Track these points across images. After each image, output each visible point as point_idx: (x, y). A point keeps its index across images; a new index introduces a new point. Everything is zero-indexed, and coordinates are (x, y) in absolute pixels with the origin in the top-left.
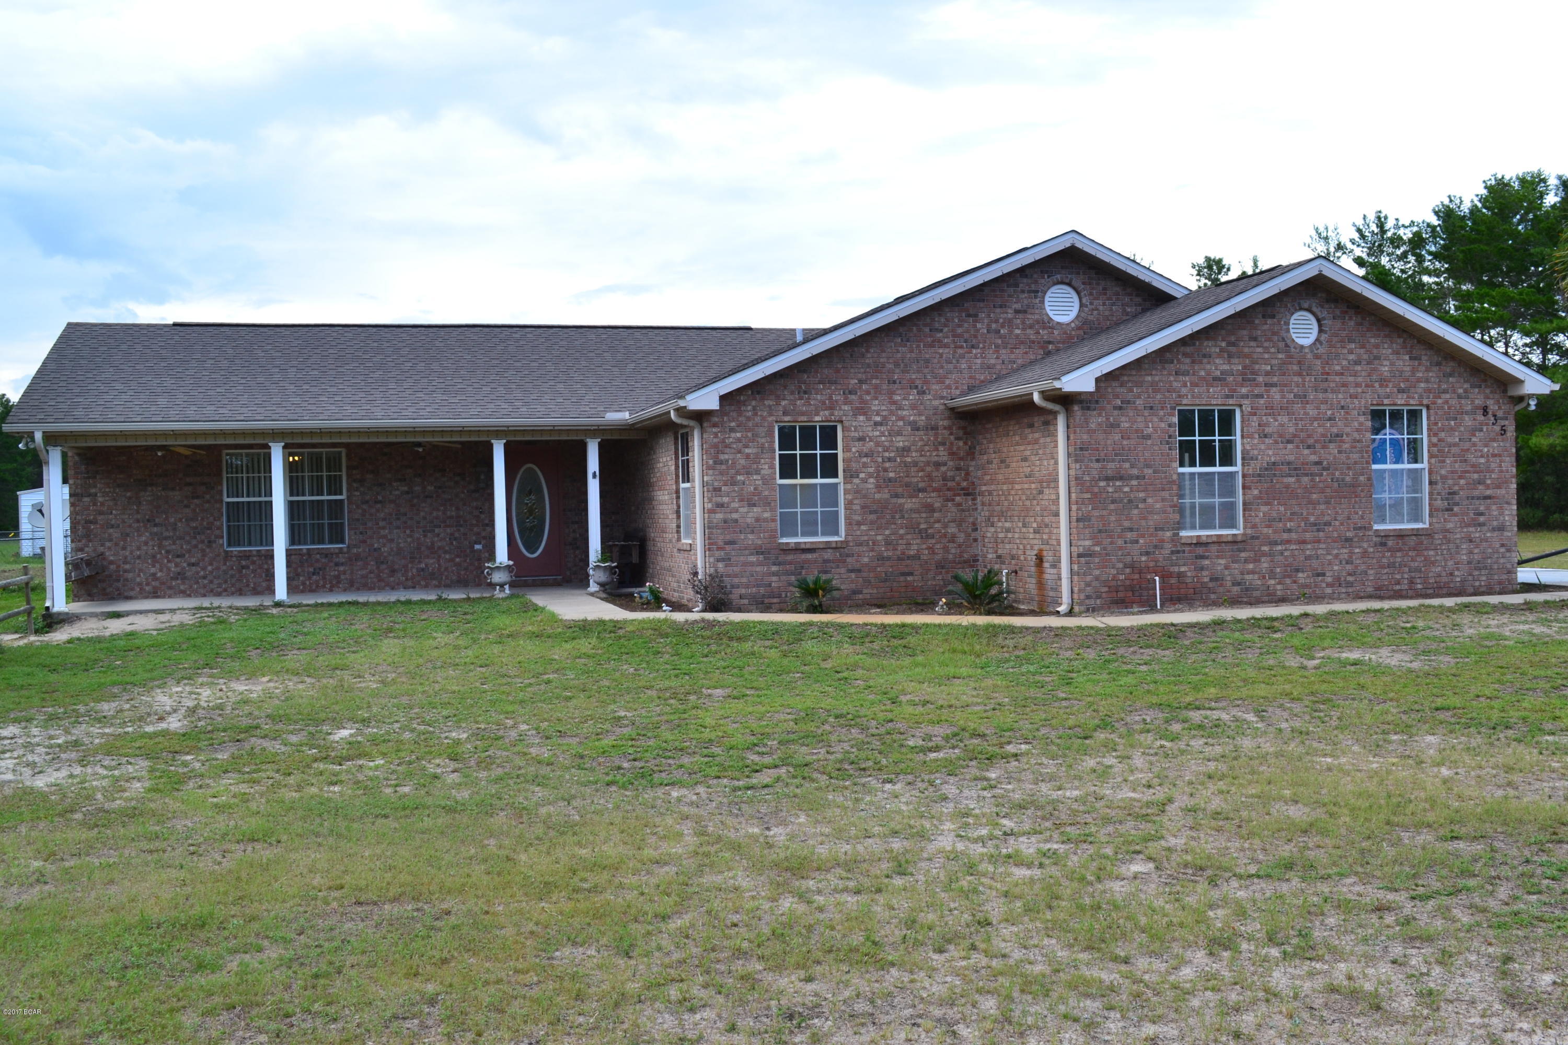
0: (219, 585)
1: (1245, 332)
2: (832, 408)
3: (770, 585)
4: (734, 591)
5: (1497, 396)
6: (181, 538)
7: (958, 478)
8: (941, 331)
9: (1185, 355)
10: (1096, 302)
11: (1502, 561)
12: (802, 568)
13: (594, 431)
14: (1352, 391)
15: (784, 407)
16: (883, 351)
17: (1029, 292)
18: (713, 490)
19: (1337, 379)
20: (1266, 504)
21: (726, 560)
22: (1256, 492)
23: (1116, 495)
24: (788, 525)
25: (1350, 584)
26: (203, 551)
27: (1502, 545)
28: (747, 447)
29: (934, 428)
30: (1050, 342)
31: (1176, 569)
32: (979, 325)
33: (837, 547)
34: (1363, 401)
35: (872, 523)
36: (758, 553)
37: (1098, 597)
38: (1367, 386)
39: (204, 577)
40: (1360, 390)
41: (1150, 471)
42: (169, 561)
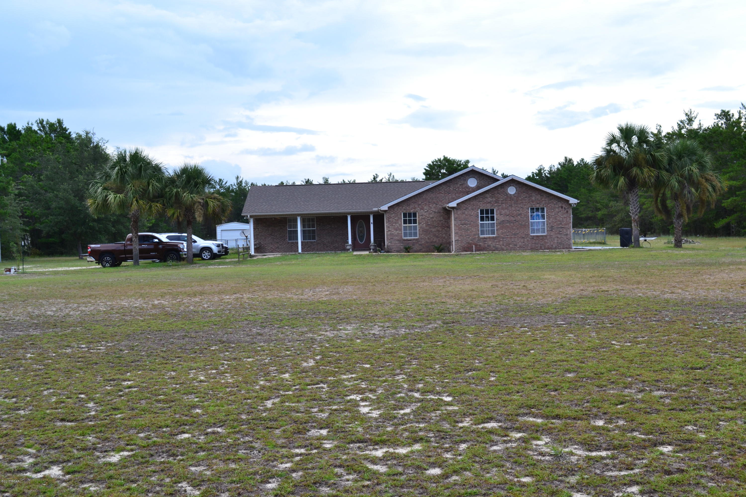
0: (287, 250)
2: (415, 209)
3: (401, 248)
5: (565, 204)
6: (278, 239)
8: (441, 190)
9: (481, 197)
10: (480, 181)
12: (407, 244)
13: (372, 213)
14: (525, 204)
15: (404, 208)
16: (427, 195)
17: (464, 180)
18: (388, 227)
19: (520, 201)
20: (502, 230)
21: (391, 242)
22: (500, 227)
23: (464, 228)
24: (405, 235)
25: (524, 247)
26: (283, 242)
28: (396, 217)
29: (439, 213)
31: (479, 243)
32: (451, 188)
33: (416, 240)
34: (528, 206)
35: (425, 234)
36: (398, 241)
37: (460, 249)
38: (529, 203)
39: (283, 248)
41: (473, 223)
42: (275, 244)
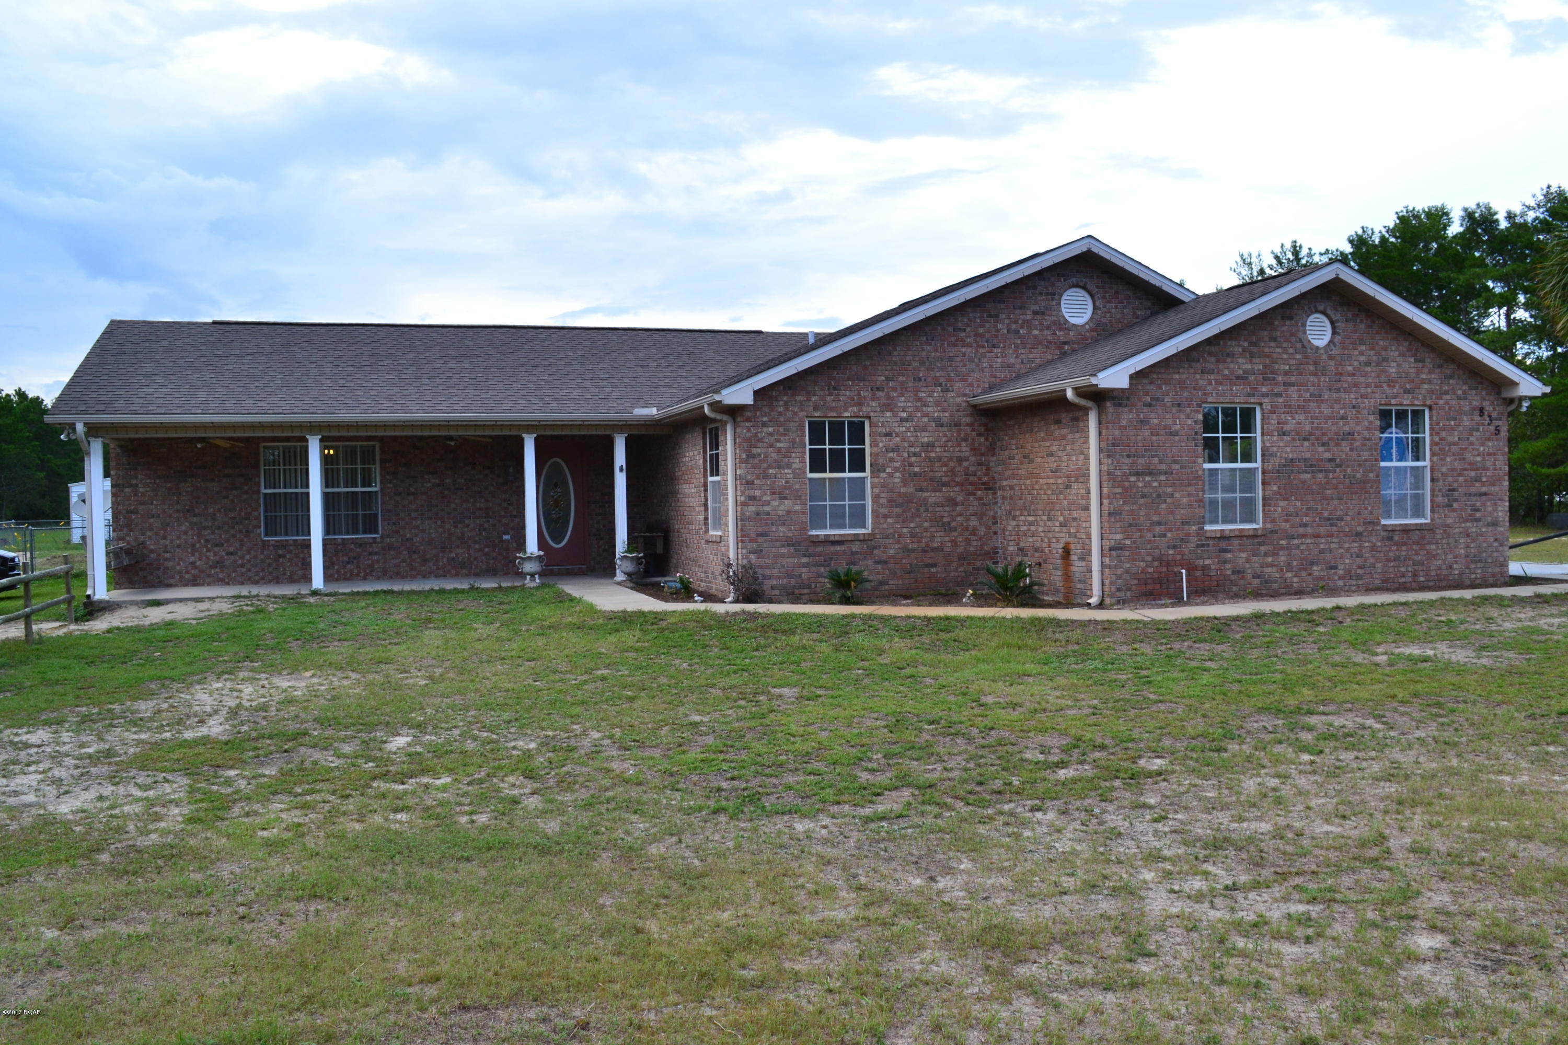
0: (257, 574)
1: (1265, 333)
2: (860, 404)
3: (800, 576)
4: (766, 582)
5: (1492, 398)
6: (219, 528)
7: (979, 473)
8: (964, 330)
9: (1210, 354)
10: (1108, 305)
11: (1495, 554)
12: (831, 559)
13: (620, 427)
14: (1363, 391)
15: (815, 402)
16: (909, 349)
17: (1047, 294)
18: (744, 483)
19: (1350, 379)
20: (1285, 499)
21: (758, 551)
22: (1275, 488)
23: (1146, 490)
24: (817, 518)
25: (1360, 577)
26: (241, 540)
27: (1496, 540)
28: (779, 441)
29: (958, 424)
30: (1066, 343)
31: (1201, 562)
32: (999, 326)
33: (864, 539)
34: (1373, 402)
35: (898, 516)
36: (789, 545)
37: (1129, 589)
38: (1376, 387)
39: (242, 566)
40: (1369, 390)
41: (1177, 467)
42: (208, 550)
